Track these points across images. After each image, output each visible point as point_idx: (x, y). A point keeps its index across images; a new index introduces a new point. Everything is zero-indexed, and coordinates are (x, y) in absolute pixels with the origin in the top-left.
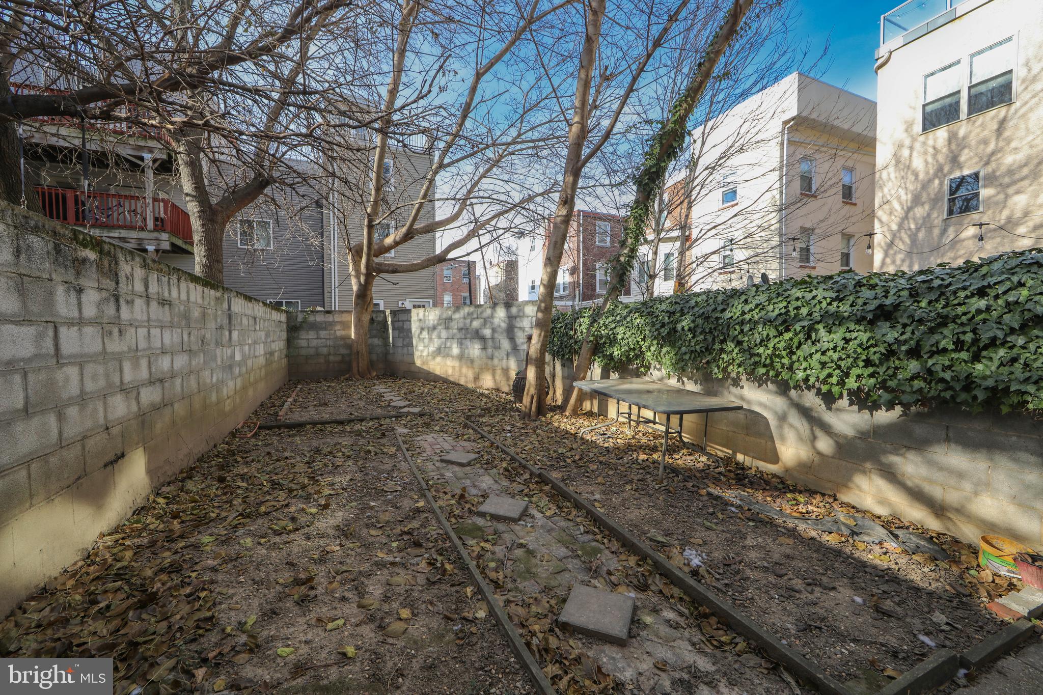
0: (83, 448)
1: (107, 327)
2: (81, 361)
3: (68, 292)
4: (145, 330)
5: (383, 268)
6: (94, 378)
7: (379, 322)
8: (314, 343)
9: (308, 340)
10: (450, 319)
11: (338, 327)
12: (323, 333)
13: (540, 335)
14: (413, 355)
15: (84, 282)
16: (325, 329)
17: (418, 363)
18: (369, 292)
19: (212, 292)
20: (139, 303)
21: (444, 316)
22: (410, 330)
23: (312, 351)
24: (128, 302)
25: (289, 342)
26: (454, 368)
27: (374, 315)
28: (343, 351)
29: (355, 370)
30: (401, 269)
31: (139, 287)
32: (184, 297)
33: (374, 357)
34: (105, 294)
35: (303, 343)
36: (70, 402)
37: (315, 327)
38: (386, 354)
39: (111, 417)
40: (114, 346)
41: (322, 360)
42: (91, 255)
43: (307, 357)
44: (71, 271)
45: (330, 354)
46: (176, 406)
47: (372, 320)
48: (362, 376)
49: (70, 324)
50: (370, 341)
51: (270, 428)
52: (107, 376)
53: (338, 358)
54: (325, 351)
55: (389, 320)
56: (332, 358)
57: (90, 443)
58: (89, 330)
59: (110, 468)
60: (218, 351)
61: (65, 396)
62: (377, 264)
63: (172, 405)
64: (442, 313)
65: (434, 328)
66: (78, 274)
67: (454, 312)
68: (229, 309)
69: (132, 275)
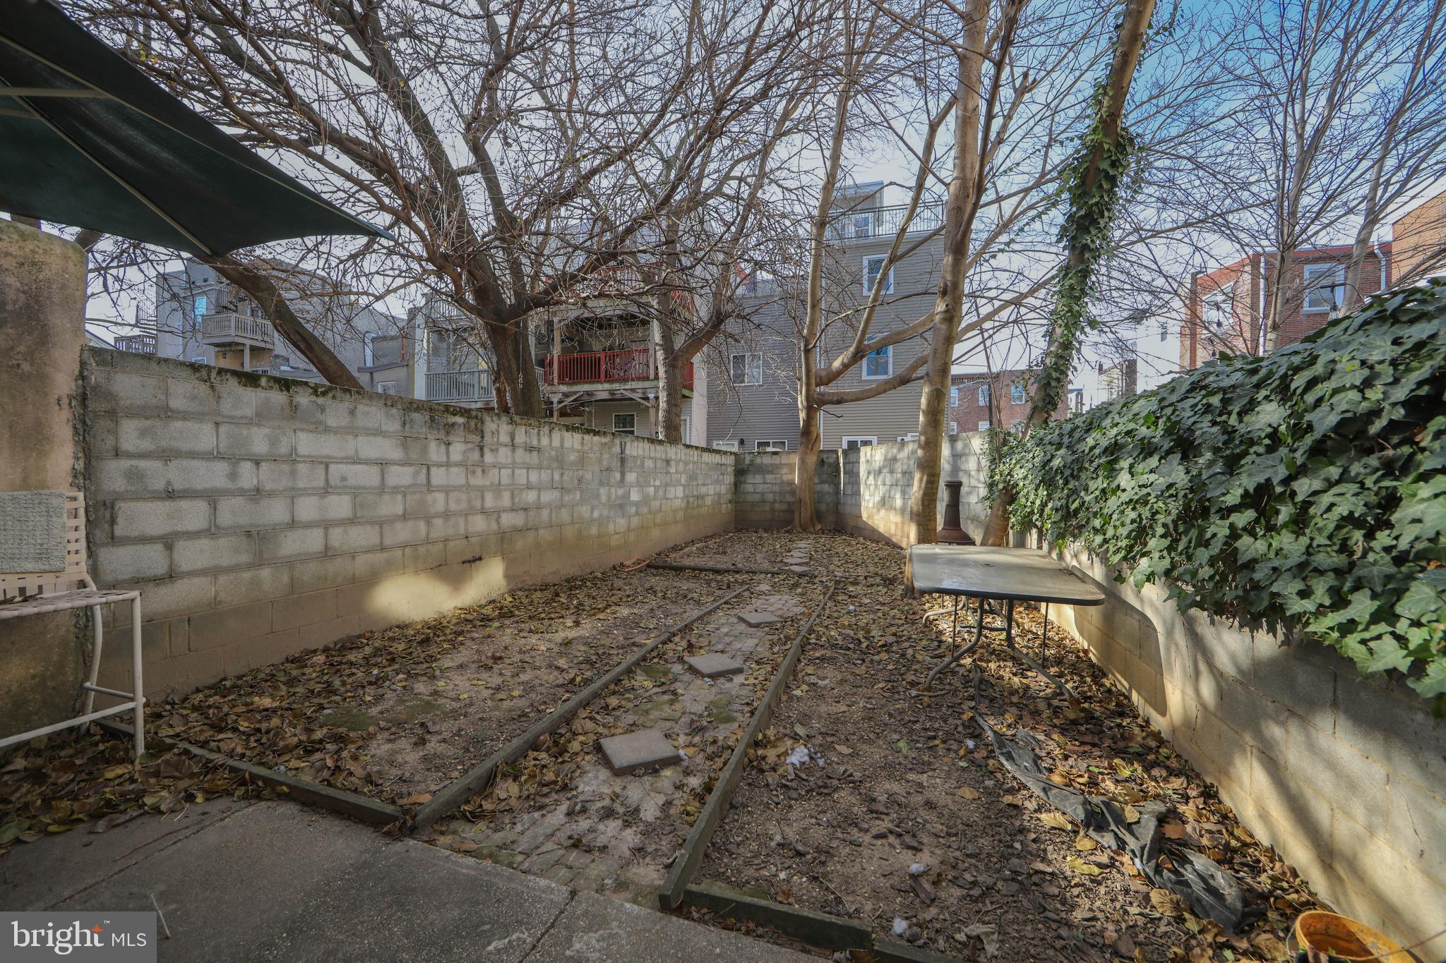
0: (445, 546)
1: (471, 468)
2: (447, 490)
3: (439, 446)
4: (509, 471)
5: (826, 398)
6: (458, 501)
7: (830, 465)
8: (760, 488)
9: (754, 484)
10: (895, 459)
11: (784, 471)
12: (769, 477)
13: (921, 480)
14: (860, 506)
15: (451, 438)
16: (771, 472)
17: (865, 516)
18: (813, 429)
19: (596, 439)
20: (502, 451)
21: (889, 456)
22: (858, 473)
23: (757, 498)
24: (492, 450)
25: (737, 485)
26: (896, 524)
27: (825, 456)
28: (789, 498)
29: (797, 521)
30: (849, 398)
31: (504, 438)
32: (556, 443)
33: (823, 507)
34: (470, 446)
35: (749, 488)
36: (436, 516)
37: (762, 470)
38: (837, 503)
39: (470, 530)
40: (477, 480)
41: (768, 508)
42: (460, 420)
43: (754, 504)
44: (443, 432)
45: (775, 501)
46: (541, 532)
47: (822, 462)
48: (805, 529)
49: (439, 465)
50: (819, 487)
51: (657, 568)
52: (469, 501)
53: (784, 507)
54: (770, 497)
55: (841, 461)
56: (777, 506)
57: (451, 544)
58: (454, 470)
59: (467, 565)
60: (603, 491)
61: (433, 511)
62: (820, 394)
63: (536, 529)
64: (887, 452)
65: (880, 472)
66: (448, 433)
67: (899, 450)
68: (622, 452)
69: (498, 431)
